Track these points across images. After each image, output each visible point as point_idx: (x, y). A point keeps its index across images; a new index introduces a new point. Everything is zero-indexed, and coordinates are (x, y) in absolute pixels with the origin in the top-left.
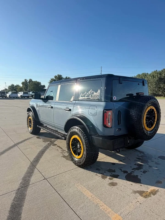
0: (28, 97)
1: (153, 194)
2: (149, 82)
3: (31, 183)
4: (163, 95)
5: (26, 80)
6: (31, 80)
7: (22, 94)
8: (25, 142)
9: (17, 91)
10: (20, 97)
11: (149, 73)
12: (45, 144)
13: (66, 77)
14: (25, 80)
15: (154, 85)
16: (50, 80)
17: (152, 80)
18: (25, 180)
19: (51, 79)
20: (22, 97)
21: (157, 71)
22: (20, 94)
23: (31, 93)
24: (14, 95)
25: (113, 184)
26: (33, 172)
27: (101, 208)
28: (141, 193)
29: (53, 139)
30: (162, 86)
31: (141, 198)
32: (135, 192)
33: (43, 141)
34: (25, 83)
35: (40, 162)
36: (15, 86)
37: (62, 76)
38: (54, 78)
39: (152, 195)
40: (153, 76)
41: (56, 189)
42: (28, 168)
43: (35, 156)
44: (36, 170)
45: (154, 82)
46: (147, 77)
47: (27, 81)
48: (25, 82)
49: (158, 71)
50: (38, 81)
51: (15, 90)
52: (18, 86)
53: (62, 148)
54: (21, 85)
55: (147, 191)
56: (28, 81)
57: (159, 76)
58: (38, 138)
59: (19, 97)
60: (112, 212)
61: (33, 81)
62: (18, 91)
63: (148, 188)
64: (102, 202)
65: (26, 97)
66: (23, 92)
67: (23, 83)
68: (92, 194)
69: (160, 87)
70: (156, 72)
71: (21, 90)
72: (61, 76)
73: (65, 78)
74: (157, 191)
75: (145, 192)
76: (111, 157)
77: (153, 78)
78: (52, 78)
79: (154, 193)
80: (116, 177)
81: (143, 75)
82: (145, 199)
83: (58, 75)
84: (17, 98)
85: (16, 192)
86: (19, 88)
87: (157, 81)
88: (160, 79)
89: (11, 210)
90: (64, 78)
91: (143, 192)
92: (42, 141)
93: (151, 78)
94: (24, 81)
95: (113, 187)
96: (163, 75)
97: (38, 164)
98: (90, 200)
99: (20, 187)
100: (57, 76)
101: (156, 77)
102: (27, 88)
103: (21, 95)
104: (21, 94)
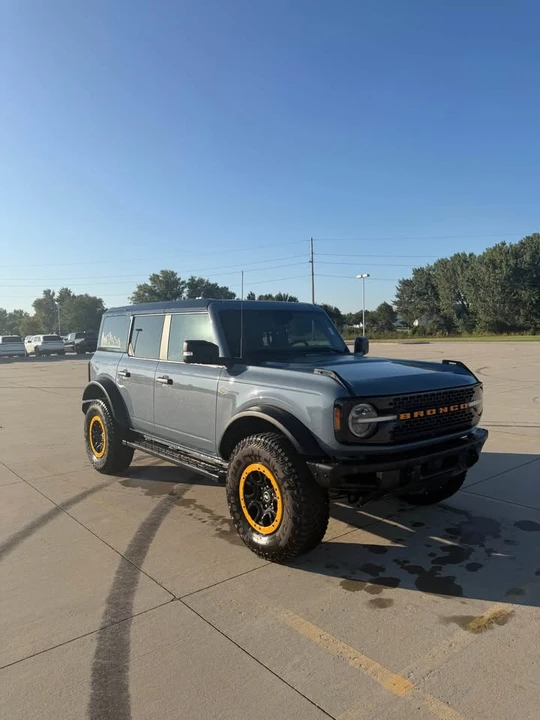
0: (61, 354)
1: (498, 623)
2: (479, 283)
3: (135, 611)
4: (530, 328)
5: (50, 291)
6: (65, 293)
7: (40, 344)
8: (89, 498)
9: (18, 333)
10: (32, 353)
11: (478, 253)
12: (154, 503)
13: (192, 279)
14: (47, 293)
15: (499, 293)
16: (137, 290)
17: (488, 277)
18: (117, 605)
19: (140, 287)
20: (41, 354)
21: (504, 244)
22: (32, 343)
23: (70, 337)
24: (12, 347)
25: (382, 604)
26: (134, 582)
27: (351, 663)
28: (464, 622)
29: (177, 486)
30: (525, 295)
31: (462, 635)
32: (447, 620)
33: (147, 494)
34: (45, 304)
35: (150, 553)
36: (10, 315)
37: (178, 276)
38: (149, 283)
39: (495, 625)
40: (493, 262)
41: (213, 622)
42: (118, 572)
43: (131, 539)
44: (142, 577)
45: (497, 284)
46: (472, 268)
47: (51, 297)
48: (44, 300)
49: (508, 245)
50: (91, 295)
51: (10, 328)
52: (19, 314)
53: (213, 509)
54: (32, 312)
55: (482, 617)
56: (55, 297)
57: (512, 262)
58: (125, 484)
59: (28, 355)
60: (386, 671)
61: (74, 297)
62: (22, 333)
63: (484, 609)
64: (352, 649)
65: (54, 352)
66: (41, 336)
67: (38, 304)
68: (321, 632)
69: (518, 302)
70: (500, 249)
71: (33, 328)
72: (173, 274)
73: (187, 282)
74: (511, 615)
75: (474, 618)
76: (369, 531)
77: (491, 270)
78: (142, 283)
79: (501, 619)
80: (393, 583)
81: (457, 262)
82: (477, 636)
83: (163, 272)
84: (24, 357)
85: (98, 636)
86: (24, 320)
87: (508, 278)
88: (517, 273)
89: (94, 681)
90: (183, 282)
91: (471, 619)
92: (143, 494)
93: (484, 269)
94: (41, 296)
95: (382, 610)
96: (527, 258)
97: (146, 560)
98: (317, 645)
99: (107, 624)
100: (158, 276)
101: (501, 268)
102: (53, 320)
103: (36, 348)
104: (34, 344)
